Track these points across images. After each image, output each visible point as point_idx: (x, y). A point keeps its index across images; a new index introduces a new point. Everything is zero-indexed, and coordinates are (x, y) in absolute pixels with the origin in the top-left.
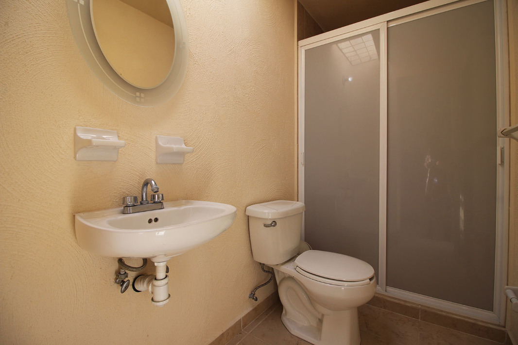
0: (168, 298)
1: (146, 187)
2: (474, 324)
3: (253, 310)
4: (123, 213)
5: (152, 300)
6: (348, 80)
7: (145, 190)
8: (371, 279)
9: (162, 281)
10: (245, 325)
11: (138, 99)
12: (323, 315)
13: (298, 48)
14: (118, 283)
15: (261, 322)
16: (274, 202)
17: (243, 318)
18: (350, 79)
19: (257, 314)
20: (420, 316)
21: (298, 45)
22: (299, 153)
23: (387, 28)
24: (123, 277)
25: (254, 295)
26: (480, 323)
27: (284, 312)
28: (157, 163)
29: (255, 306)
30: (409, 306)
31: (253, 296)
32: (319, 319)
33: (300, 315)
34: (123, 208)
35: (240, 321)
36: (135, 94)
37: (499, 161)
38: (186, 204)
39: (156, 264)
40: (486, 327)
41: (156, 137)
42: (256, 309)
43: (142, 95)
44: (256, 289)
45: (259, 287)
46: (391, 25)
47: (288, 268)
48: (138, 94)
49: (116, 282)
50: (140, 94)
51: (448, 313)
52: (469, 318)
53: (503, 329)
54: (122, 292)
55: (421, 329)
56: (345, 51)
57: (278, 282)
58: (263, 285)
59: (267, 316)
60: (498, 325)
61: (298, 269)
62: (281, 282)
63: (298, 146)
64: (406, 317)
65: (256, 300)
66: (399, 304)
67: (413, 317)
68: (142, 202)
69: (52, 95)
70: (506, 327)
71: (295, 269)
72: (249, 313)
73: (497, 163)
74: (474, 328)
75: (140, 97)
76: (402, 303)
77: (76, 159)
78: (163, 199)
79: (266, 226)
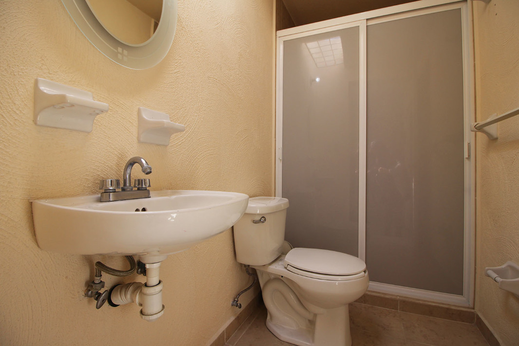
0: (162, 310)
1: (130, 167)
2: (448, 309)
3: (236, 319)
4: (100, 200)
5: (142, 312)
6: (315, 80)
7: (128, 171)
8: (365, 272)
9: (155, 288)
10: (228, 338)
11: (120, 56)
12: (315, 315)
13: (276, 38)
14: (91, 296)
15: (244, 332)
16: (257, 198)
17: (226, 329)
18: (318, 80)
19: (239, 323)
20: (399, 307)
21: (276, 36)
22: (276, 148)
23: (367, 26)
24: (98, 286)
25: (237, 301)
26: (453, 308)
27: (268, 317)
28: (139, 141)
29: (237, 315)
30: (388, 299)
31: (236, 303)
32: (309, 321)
33: (288, 319)
34: (100, 195)
35: (223, 333)
36: (117, 49)
37: (466, 155)
38: (173, 194)
39: (147, 266)
40: (458, 311)
41: (139, 110)
42: (238, 319)
43: (125, 52)
44: (239, 295)
45: (242, 292)
46: (371, 23)
47: (277, 268)
48: (120, 50)
49: (86, 295)
50: (123, 51)
51: (425, 301)
52: (443, 304)
53: (472, 311)
54: (98, 307)
55: (403, 319)
56: (312, 51)
57: (262, 286)
58: (246, 290)
59: (250, 325)
60: (468, 308)
61: (289, 268)
62: (266, 284)
63: (275, 140)
64: (387, 310)
65: (240, 307)
66: (379, 297)
67: (393, 309)
68: (125, 188)
69: (4, 28)
70: (476, 308)
71: (286, 268)
72: (231, 323)
73: (465, 157)
74: (448, 313)
75: (122, 54)
76: (382, 296)
77: (36, 124)
78: (149, 186)
79: (255, 222)
